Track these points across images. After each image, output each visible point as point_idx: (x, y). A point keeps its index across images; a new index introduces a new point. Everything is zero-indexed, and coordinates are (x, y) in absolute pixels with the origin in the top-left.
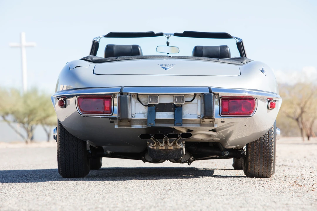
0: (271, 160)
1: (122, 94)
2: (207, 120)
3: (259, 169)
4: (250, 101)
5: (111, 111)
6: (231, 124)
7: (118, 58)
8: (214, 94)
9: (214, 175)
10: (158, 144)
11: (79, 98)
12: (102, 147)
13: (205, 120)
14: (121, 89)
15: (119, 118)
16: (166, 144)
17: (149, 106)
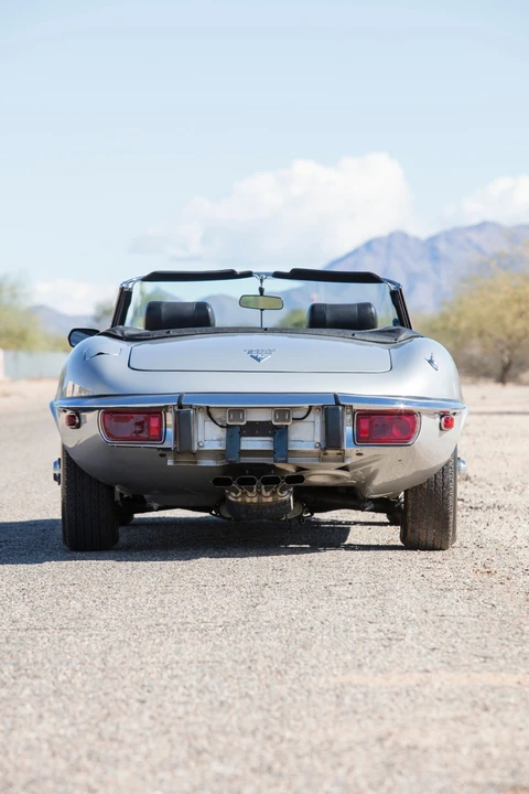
0: (448, 519)
1: (180, 406)
2: (332, 453)
3: (428, 535)
4: (408, 419)
5: (160, 437)
6: (376, 458)
7: (172, 332)
8: (344, 406)
9: (346, 543)
10: (245, 493)
11: (104, 413)
12: (143, 497)
13: (328, 451)
14: (180, 398)
15: (175, 448)
16: (260, 493)
17: (228, 427)
